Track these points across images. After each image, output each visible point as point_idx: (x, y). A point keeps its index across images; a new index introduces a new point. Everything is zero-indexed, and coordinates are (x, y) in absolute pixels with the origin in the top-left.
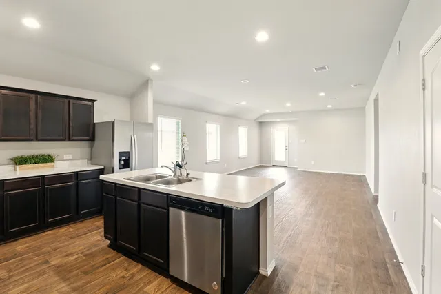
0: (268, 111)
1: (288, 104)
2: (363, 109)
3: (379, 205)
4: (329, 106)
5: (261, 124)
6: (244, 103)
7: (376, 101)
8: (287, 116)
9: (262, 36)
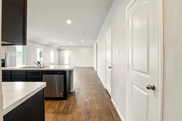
0: (63, 45)
1: (71, 43)
2: (93, 46)
3: (97, 73)
4: (84, 45)
5: (59, 50)
6: (54, 41)
7: (97, 44)
8: (69, 47)
9: (69, 22)
